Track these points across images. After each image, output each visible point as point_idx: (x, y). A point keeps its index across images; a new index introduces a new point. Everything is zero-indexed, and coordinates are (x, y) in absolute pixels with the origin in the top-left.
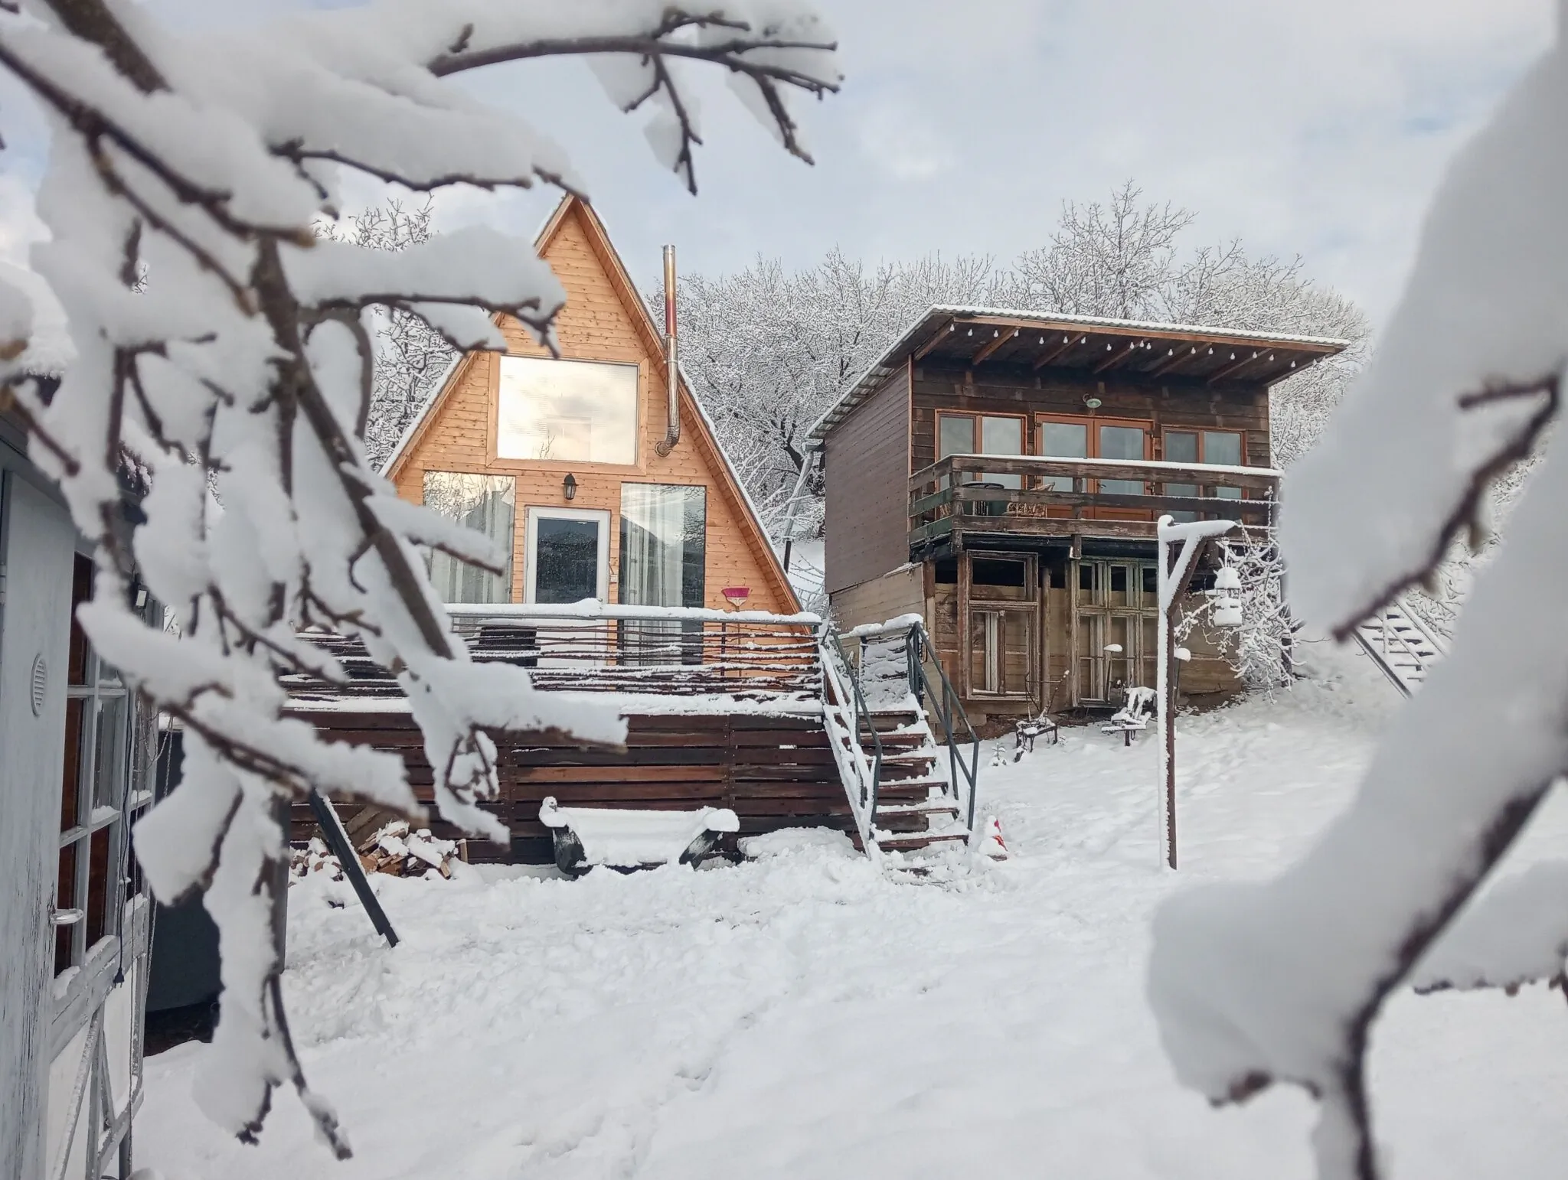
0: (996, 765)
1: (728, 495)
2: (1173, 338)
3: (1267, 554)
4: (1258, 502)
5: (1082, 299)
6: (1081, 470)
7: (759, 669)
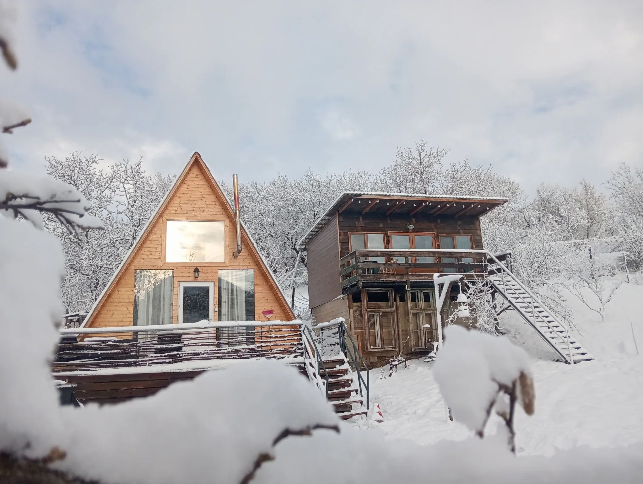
0: (382, 379)
1: (263, 272)
2: (440, 200)
3: (484, 284)
4: (479, 263)
5: (407, 185)
6: (408, 254)
7: (277, 345)
